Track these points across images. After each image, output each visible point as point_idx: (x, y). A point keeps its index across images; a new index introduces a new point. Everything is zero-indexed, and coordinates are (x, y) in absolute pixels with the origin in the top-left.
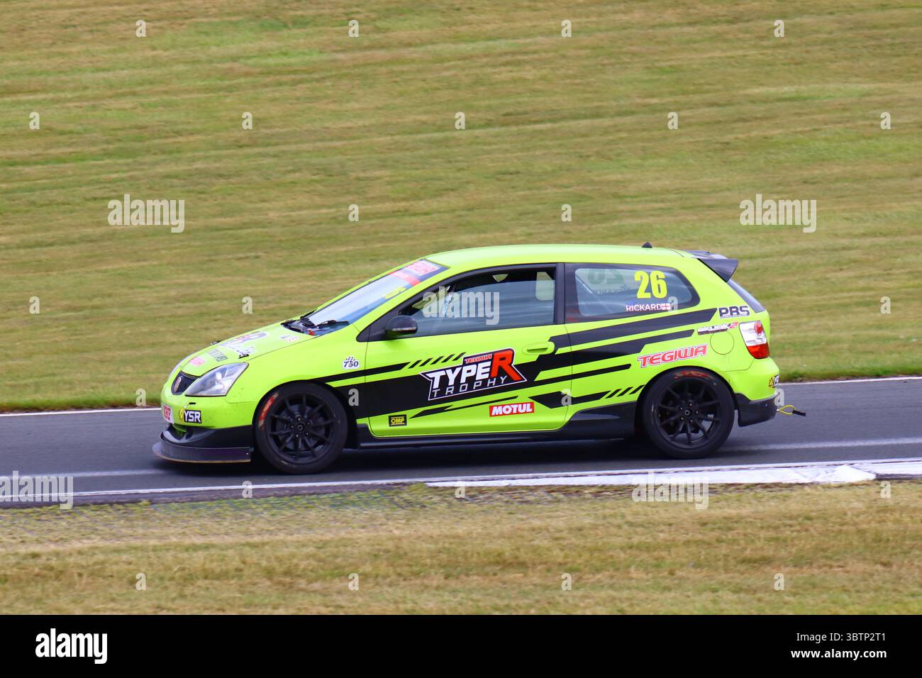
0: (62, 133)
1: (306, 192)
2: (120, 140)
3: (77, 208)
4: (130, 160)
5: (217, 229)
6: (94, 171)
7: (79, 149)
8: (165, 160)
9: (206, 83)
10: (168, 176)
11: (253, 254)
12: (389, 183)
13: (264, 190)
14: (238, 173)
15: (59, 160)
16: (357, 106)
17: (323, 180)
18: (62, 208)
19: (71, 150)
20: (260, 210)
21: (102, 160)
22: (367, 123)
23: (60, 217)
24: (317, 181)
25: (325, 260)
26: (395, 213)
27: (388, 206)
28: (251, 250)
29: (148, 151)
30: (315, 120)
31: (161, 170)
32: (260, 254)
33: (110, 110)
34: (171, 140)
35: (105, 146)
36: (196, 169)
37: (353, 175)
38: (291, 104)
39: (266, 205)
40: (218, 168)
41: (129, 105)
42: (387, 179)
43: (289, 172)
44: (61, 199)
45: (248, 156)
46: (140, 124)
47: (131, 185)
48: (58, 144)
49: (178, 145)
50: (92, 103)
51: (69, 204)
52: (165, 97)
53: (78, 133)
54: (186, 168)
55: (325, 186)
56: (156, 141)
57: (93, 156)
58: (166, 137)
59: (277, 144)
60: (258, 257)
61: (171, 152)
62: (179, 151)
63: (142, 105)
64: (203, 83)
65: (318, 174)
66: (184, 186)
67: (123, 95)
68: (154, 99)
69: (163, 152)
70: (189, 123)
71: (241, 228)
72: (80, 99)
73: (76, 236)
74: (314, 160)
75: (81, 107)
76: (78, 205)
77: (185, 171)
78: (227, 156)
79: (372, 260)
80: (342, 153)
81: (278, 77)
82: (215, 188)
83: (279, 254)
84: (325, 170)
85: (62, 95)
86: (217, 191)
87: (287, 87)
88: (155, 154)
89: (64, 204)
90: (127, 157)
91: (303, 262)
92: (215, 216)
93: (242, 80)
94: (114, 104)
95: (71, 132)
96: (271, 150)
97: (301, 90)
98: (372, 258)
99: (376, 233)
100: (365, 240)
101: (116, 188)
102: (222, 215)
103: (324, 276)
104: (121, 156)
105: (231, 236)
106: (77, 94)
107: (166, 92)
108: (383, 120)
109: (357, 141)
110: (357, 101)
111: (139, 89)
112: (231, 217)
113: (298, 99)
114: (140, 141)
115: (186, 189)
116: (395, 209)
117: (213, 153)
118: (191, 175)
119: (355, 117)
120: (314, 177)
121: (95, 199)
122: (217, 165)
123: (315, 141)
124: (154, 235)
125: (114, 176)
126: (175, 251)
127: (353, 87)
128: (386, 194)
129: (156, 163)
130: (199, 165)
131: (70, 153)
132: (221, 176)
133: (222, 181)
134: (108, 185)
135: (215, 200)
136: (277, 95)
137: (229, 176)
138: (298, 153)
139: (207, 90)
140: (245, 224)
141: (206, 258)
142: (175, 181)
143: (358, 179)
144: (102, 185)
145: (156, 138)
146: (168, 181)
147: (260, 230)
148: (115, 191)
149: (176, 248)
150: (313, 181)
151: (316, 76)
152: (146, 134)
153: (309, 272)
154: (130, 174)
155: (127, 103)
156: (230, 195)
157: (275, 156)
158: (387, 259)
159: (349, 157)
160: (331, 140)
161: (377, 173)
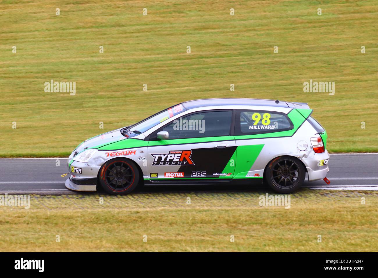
0: (223, 45)
1: (319, 71)
2: (246, 49)
3: (225, 76)
4: (249, 57)
5: (280, 86)
6: (234, 61)
7: (229, 52)
8: (263, 57)
9: (284, 26)
10: (264, 64)
11: (292, 96)
12: (353, 68)
13: (301, 70)
14: (292, 63)
15: (221, 56)
16: (345, 36)
17: (326, 66)
18: (218, 76)
19: (226, 52)
20: (298, 78)
21: (238, 57)
22: (348, 43)
23: (217, 79)
24: (323, 67)
25: (320, 99)
26: (353, 81)
27: (351, 77)
28: (291, 94)
29: (257, 53)
30: (327, 42)
31: (261, 61)
32: (295, 96)
33: (244, 36)
34: (267, 49)
35: (240, 51)
36: (275, 61)
37: (339, 64)
38: (318, 35)
39: (302, 76)
40: (284, 61)
41: (252, 35)
42: (353, 66)
43: (313, 63)
44: (218, 72)
45: (297, 56)
46: (256, 42)
47: (248, 67)
48: (221, 50)
49: (270, 51)
50: (237, 33)
51: (222, 74)
52: (267, 32)
53: (230, 46)
54: (271, 60)
55: (327, 69)
56: (261, 50)
57: (235, 55)
58: (265, 48)
59: (310, 51)
60: (294, 97)
61: (266, 54)
62: (270, 54)
63: (257, 35)
64: (283, 26)
65: (324, 64)
66: (269, 68)
67: (250, 30)
68: (263, 32)
69: (263, 54)
70: (275, 42)
71: (289, 85)
72: (233, 32)
73: (222, 87)
74: (324, 58)
75: (232, 35)
76: (225, 75)
77: (270, 61)
78: (288, 56)
79: (340, 99)
80: (336, 56)
81: (314, 24)
82: (281, 69)
83: (303, 96)
84: (328, 62)
85: (225, 30)
86: (282, 70)
87: (317, 28)
88: (260, 54)
89: (219, 74)
90: (249, 56)
91: (312, 100)
92: (280, 80)
93: (299, 25)
94: (246, 34)
95: (227, 45)
96: (307, 54)
97: (323, 30)
98: (340, 98)
99: (344, 88)
100: (338, 91)
101: (242, 68)
102: (283, 80)
103: (319, 105)
104: (246, 55)
105: (285, 88)
106: (232, 30)
107: (268, 30)
108: (355, 42)
109: (343, 51)
110: (345, 34)
111: (257, 28)
112: (286, 80)
113: (321, 33)
114: (254, 49)
115: (269, 69)
116: (354, 79)
117: (283, 54)
118: (273, 64)
119: (343, 41)
120: (323, 65)
121: (232, 72)
122: (284, 59)
123: (326, 50)
124: (254, 87)
125: (242, 63)
126: (261, 94)
127: (344, 29)
128: (351, 72)
129: (259, 58)
130: (277, 59)
131: (226, 54)
132: (285, 64)
133: (285, 66)
134: (238, 67)
135: (281, 74)
136: (313, 31)
137: (288, 64)
138: (317, 55)
139: (285, 29)
140: (291, 83)
141: (273, 97)
142: (266, 66)
143: (341, 66)
144: (236, 67)
145: (261, 48)
146: (263, 66)
147: (297, 86)
148: (241, 69)
149: (261, 93)
150: (322, 66)
151: (330, 24)
152: (257, 46)
153: (313, 104)
154: (249, 62)
155: (251, 34)
156: (287, 71)
157: (308, 56)
158: (346, 99)
159: (338, 57)
160: (333, 50)
161: (349, 64)
